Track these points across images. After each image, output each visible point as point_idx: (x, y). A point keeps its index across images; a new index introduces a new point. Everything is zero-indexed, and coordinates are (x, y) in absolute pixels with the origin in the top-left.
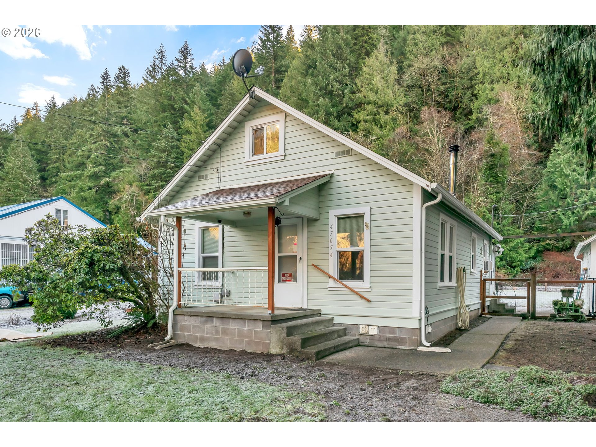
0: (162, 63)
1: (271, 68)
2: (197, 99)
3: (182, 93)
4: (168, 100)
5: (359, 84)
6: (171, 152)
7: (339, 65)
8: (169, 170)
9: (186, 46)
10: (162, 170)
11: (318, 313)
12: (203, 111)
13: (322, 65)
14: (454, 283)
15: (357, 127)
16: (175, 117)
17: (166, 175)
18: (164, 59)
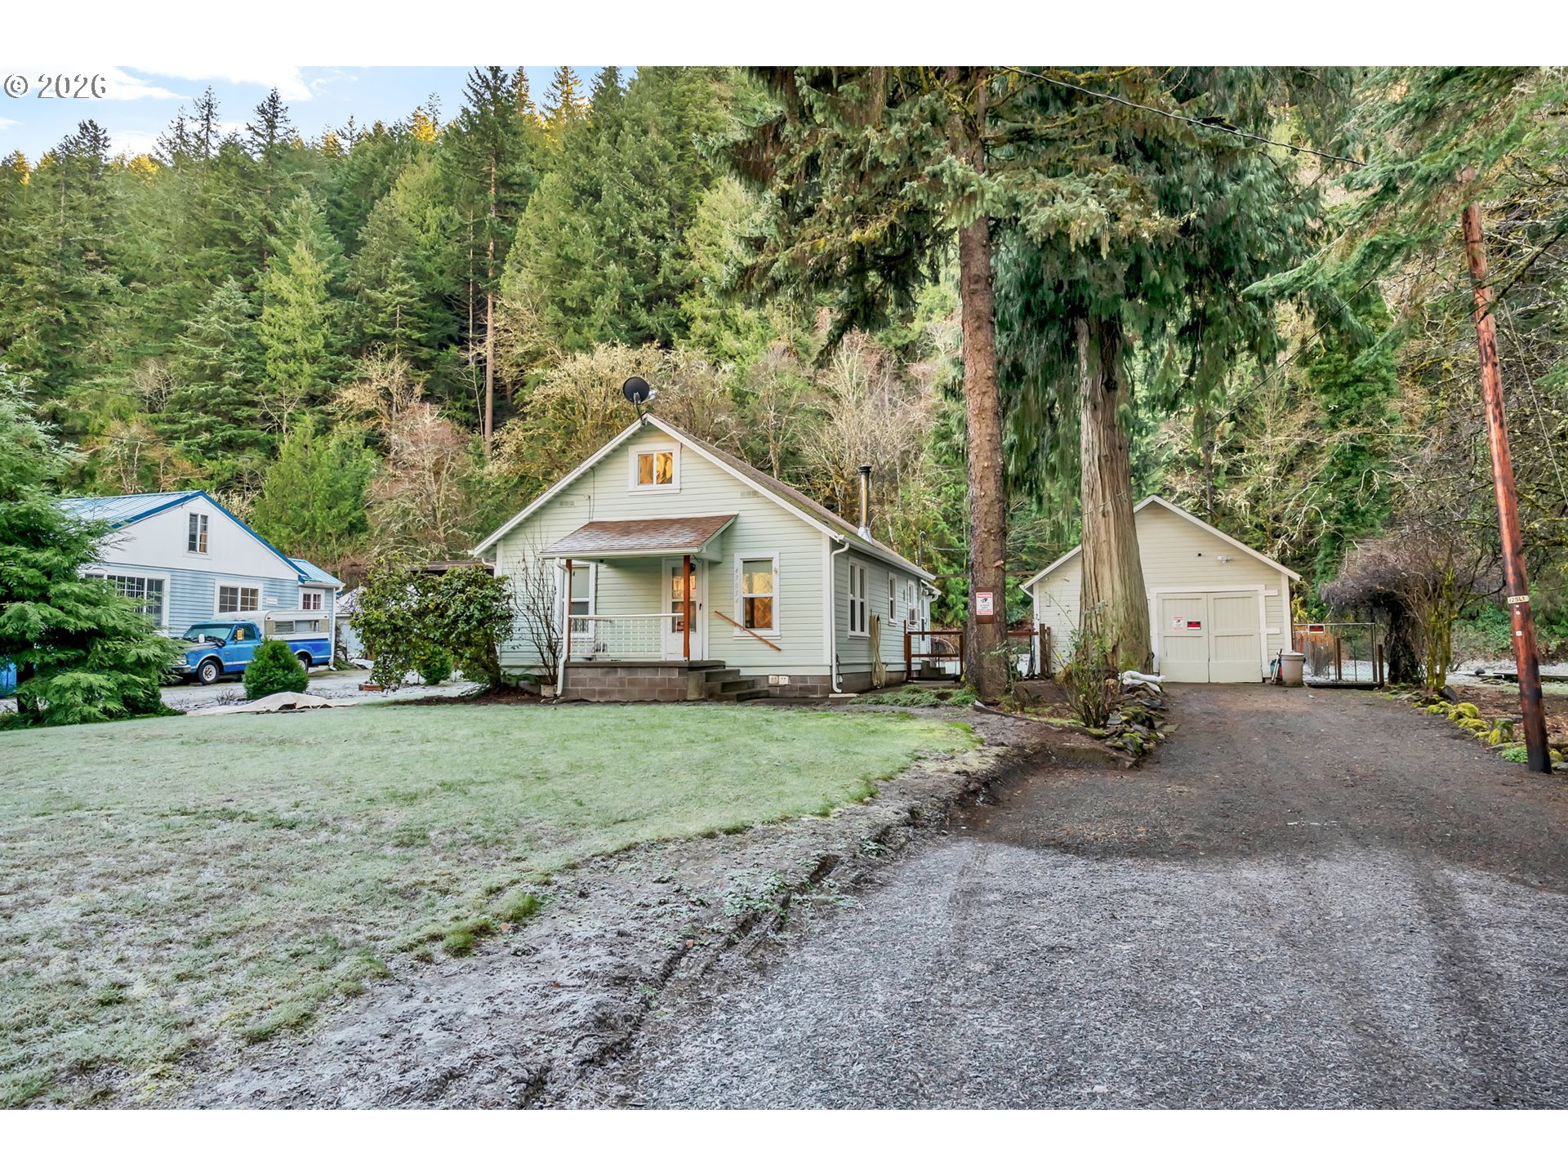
0: (208, 129)
1: (488, 175)
2: (303, 224)
3: (263, 206)
4: (223, 218)
5: (691, 243)
6: (233, 345)
7: (648, 197)
8: (227, 388)
9: (274, 100)
10: (209, 386)
11: (721, 665)
12: (319, 255)
13: (612, 195)
14: (866, 633)
15: (688, 328)
16: (239, 260)
17: (218, 400)
18: (212, 121)
